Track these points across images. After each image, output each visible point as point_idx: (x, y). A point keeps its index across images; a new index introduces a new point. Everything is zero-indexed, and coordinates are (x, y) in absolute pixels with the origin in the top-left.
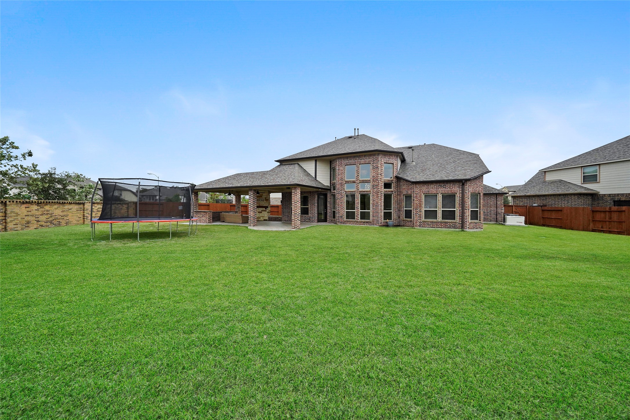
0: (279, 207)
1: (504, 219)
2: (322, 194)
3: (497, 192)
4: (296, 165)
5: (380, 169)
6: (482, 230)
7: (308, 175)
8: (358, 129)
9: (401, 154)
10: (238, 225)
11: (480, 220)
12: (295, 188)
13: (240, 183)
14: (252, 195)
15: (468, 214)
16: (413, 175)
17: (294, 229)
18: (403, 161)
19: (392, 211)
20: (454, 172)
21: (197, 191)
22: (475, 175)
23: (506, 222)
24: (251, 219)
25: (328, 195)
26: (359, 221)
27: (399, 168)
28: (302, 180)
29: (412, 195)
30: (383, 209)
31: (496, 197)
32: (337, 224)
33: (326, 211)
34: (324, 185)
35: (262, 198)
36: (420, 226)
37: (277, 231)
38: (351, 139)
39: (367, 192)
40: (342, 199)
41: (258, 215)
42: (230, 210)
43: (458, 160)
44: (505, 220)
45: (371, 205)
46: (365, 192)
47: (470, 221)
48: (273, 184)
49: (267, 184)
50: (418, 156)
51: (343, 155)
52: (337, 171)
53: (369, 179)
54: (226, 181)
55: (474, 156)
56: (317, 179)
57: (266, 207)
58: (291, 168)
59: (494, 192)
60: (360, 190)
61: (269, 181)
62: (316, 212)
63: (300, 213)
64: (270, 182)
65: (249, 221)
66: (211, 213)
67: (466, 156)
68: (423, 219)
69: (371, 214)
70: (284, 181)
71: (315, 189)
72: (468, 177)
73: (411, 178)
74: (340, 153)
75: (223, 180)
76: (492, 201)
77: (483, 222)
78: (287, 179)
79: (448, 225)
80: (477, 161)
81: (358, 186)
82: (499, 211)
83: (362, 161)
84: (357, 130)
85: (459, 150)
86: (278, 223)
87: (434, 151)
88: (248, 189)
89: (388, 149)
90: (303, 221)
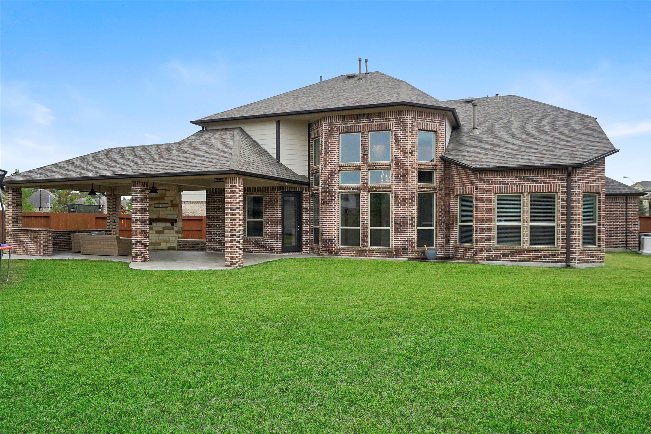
0: (203, 221)
1: (640, 243)
2: (291, 193)
3: (627, 191)
4: (237, 132)
5: (410, 142)
6: (603, 264)
7: (262, 152)
8: (366, 61)
9: (451, 113)
10: (109, 259)
11: (599, 246)
12: (232, 179)
13: (113, 169)
14: (139, 196)
15: (578, 234)
16: (474, 156)
17: (229, 268)
18: (456, 127)
19: (434, 228)
20: (552, 150)
21: (20, 185)
22: (591, 157)
23: (643, 249)
24: (136, 246)
25: (304, 195)
26: (367, 249)
27: (447, 140)
28: (247, 163)
29: (474, 196)
30: (415, 223)
31: (626, 200)
32: (322, 255)
33: (301, 228)
34: (296, 174)
35: (164, 202)
36: (488, 258)
37: (190, 273)
38: (352, 81)
39: (383, 188)
40: (332, 204)
41: (153, 237)
42: (96, 226)
43: (559, 127)
44: (641, 247)
45: (392, 216)
46: (379, 188)
47: (581, 247)
48: (185, 170)
49: (170, 171)
50: (485, 118)
51: (333, 113)
52: (323, 146)
53: (388, 162)
54: (84, 165)
55: (587, 120)
56: (281, 161)
57: (173, 221)
58: (224, 137)
59: (623, 192)
60: (370, 184)
61: (177, 163)
62: (279, 231)
63: (242, 232)
64: (178, 167)
65: (133, 250)
66: (50, 234)
67: (573, 120)
68: (494, 244)
69: (392, 234)
70: (209, 165)
71: (276, 184)
72: (577, 161)
73: (471, 162)
74: (329, 107)
75: (76, 162)
76: (619, 208)
77: (605, 250)
78: (215, 160)
79: (541, 255)
80: (593, 130)
81: (366, 177)
82: (631, 227)
83: (374, 125)
84: (363, 62)
85: (559, 109)
86: (196, 255)
87: (515, 109)
88: (129, 181)
89: (426, 101)
90: (248, 251)
